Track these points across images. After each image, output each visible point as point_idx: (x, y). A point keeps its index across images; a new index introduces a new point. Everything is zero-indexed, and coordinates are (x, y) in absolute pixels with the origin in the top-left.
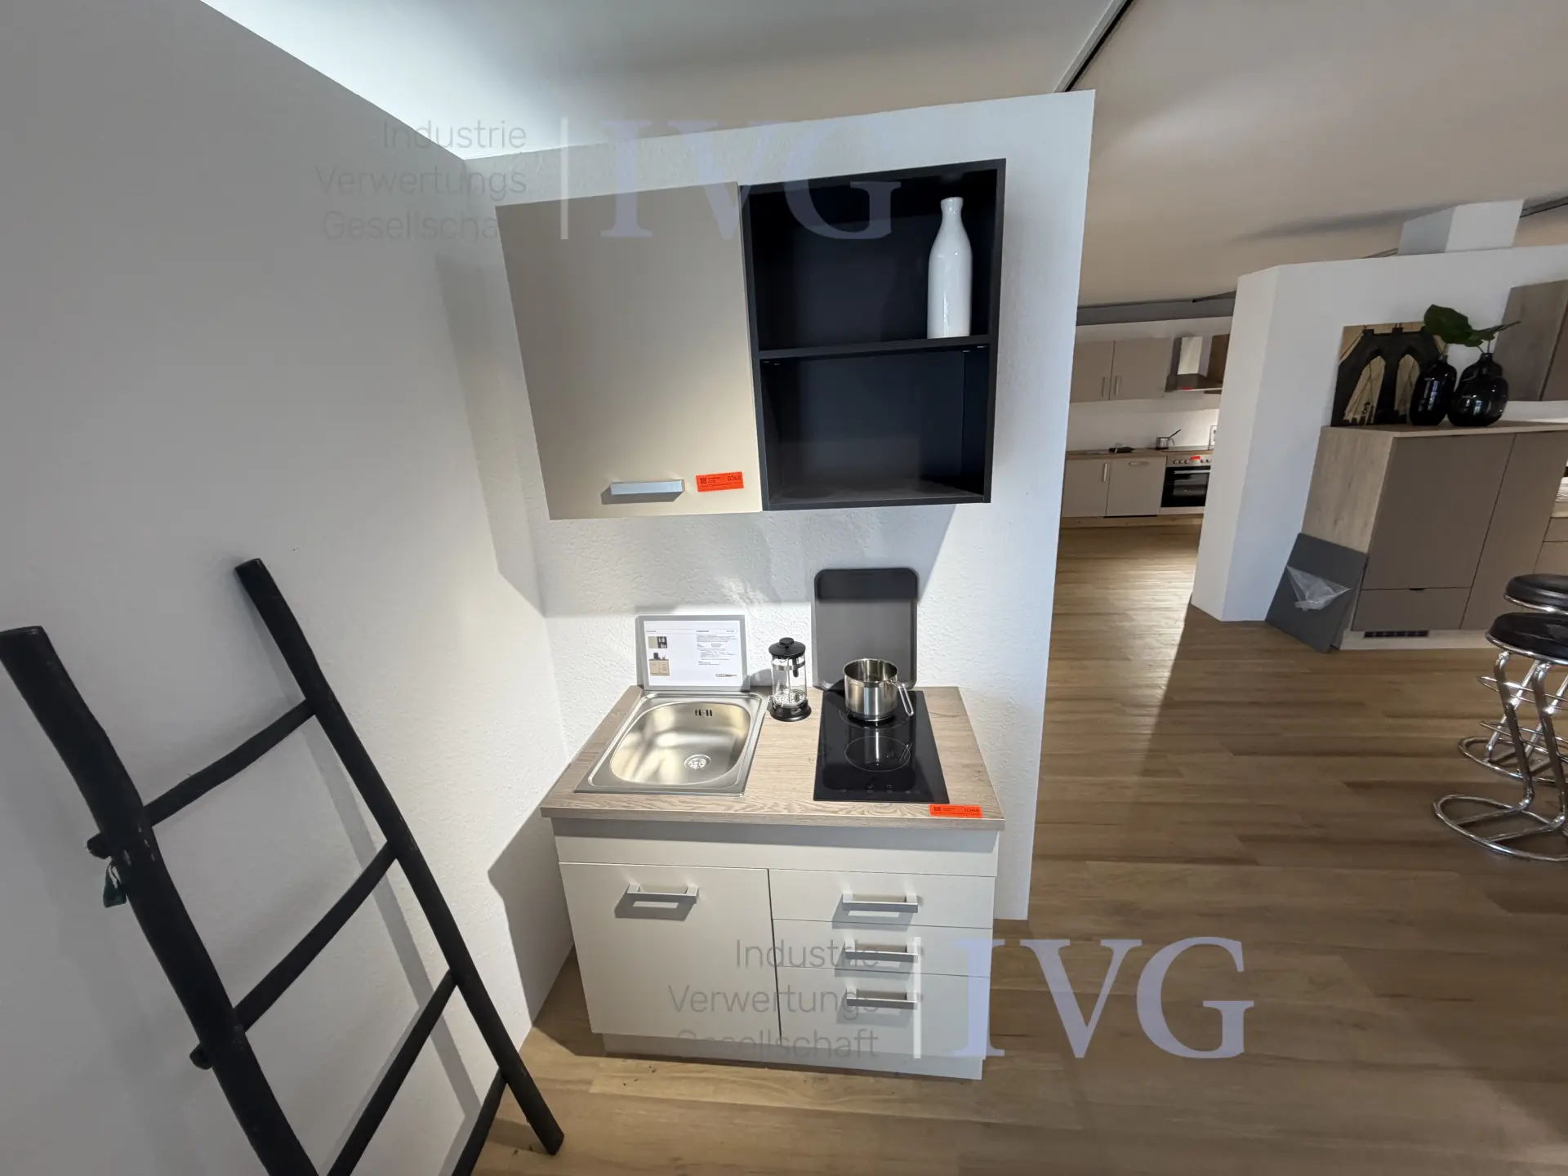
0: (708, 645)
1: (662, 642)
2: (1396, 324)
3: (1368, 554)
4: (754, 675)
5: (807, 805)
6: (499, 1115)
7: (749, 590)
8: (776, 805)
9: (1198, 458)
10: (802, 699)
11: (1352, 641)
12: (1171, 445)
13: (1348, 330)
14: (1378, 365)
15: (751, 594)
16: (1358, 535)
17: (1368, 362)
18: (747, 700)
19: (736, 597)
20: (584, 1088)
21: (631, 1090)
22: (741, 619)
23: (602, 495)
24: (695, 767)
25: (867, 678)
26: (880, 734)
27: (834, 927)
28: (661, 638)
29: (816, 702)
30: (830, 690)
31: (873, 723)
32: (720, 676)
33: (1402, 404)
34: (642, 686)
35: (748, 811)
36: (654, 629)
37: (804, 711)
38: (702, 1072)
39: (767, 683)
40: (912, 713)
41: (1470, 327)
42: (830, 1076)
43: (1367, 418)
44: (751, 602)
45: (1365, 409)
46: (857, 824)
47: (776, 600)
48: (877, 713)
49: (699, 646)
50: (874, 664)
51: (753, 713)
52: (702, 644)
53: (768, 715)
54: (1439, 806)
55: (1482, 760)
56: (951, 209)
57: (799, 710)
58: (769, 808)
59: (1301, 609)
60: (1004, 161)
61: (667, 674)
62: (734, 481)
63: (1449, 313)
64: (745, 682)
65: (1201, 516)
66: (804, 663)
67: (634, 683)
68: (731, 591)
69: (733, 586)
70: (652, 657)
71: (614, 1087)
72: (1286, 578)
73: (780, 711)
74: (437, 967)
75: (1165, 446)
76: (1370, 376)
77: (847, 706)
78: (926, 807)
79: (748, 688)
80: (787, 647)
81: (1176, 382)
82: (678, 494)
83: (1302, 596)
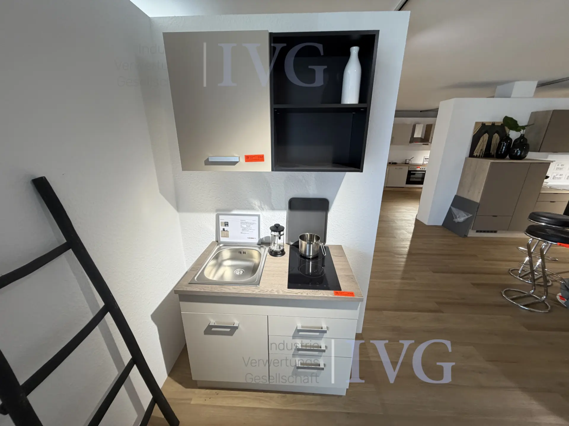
0: (245, 226)
1: (226, 224)
2: (493, 122)
3: (479, 203)
4: (263, 238)
5: (285, 290)
6: (153, 414)
7: (262, 205)
8: (272, 290)
9: (419, 167)
10: (282, 248)
11: (472, 234)
12: (410, 162)
13: (477, 123)
14: (486, 136)
15: (263, 206)
16: (476, 197)
17: (483, 135)
18: (260, 248)
19: (257, 207)
20: (188, 402)
21: (208, 402)
22: (259, 216)
23: (205, 161)
24: (238, 274)
25: (308, 241)
26: (312, 263)
27: (293, 338)
28: (226, 222)
29: (287, 249)
30: (292, 245)
31: (310, 258)
32: (249, 238)
33: (493, 151)
34: (217, 241)
35: (261, 293)
36: (223, 219)
37: (283, 253)
38: (238, 394)
39: (268, 241)
40: (325, 255)
41: (518, 125)
42: (287, 395)
43: (481, 155)
44: (263, 209)
45: (481, 152)
46: (305, 298)
47: (273, 209)
48: (311, 254)
49: (241, 226)
50: (311, 235)
51: (262, 253)
52: (243, 225)
53: (268, 254)
54: (504, 292)
55: (517, 276)
56: (354, 51)
57: (281, 253)
58: (269, 291)
59: (455, 222)
60: (379, 31)
61: (228, 237)
62: (260, 158)
63: (511, 119)
64: (259, 241)
65: (422, 188)
66: (283, 234)
67: (215, 240)
68: (255, 205)
69: (256, 203)
70: (222, 230)
71: (201, 401)
72: (450, 211)
73: (273, 253)
74: (127, 356)
75: (408, 163)
76: (483, 140)
77: (300, 251)
78: (332, 292)
79: (260, 243)
80: (277, 228)
81: (413, 140)
82: (237, 162)
83: (456, 217)
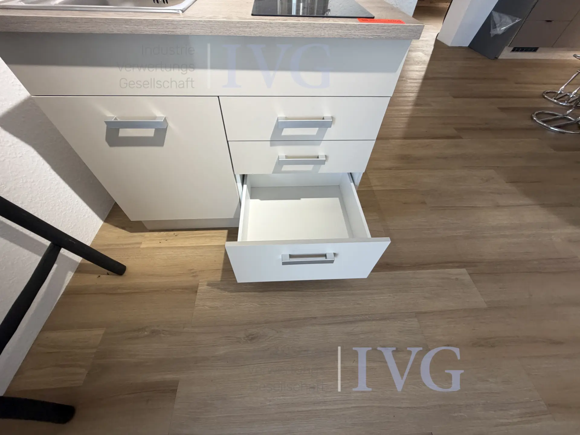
5: (247, 20)
21: (164, 244)
27: (272, 145)
54: (535, 114)
59: (491, 35)
71: (155, 244)
72: (489, 19)
83: (495, 27)
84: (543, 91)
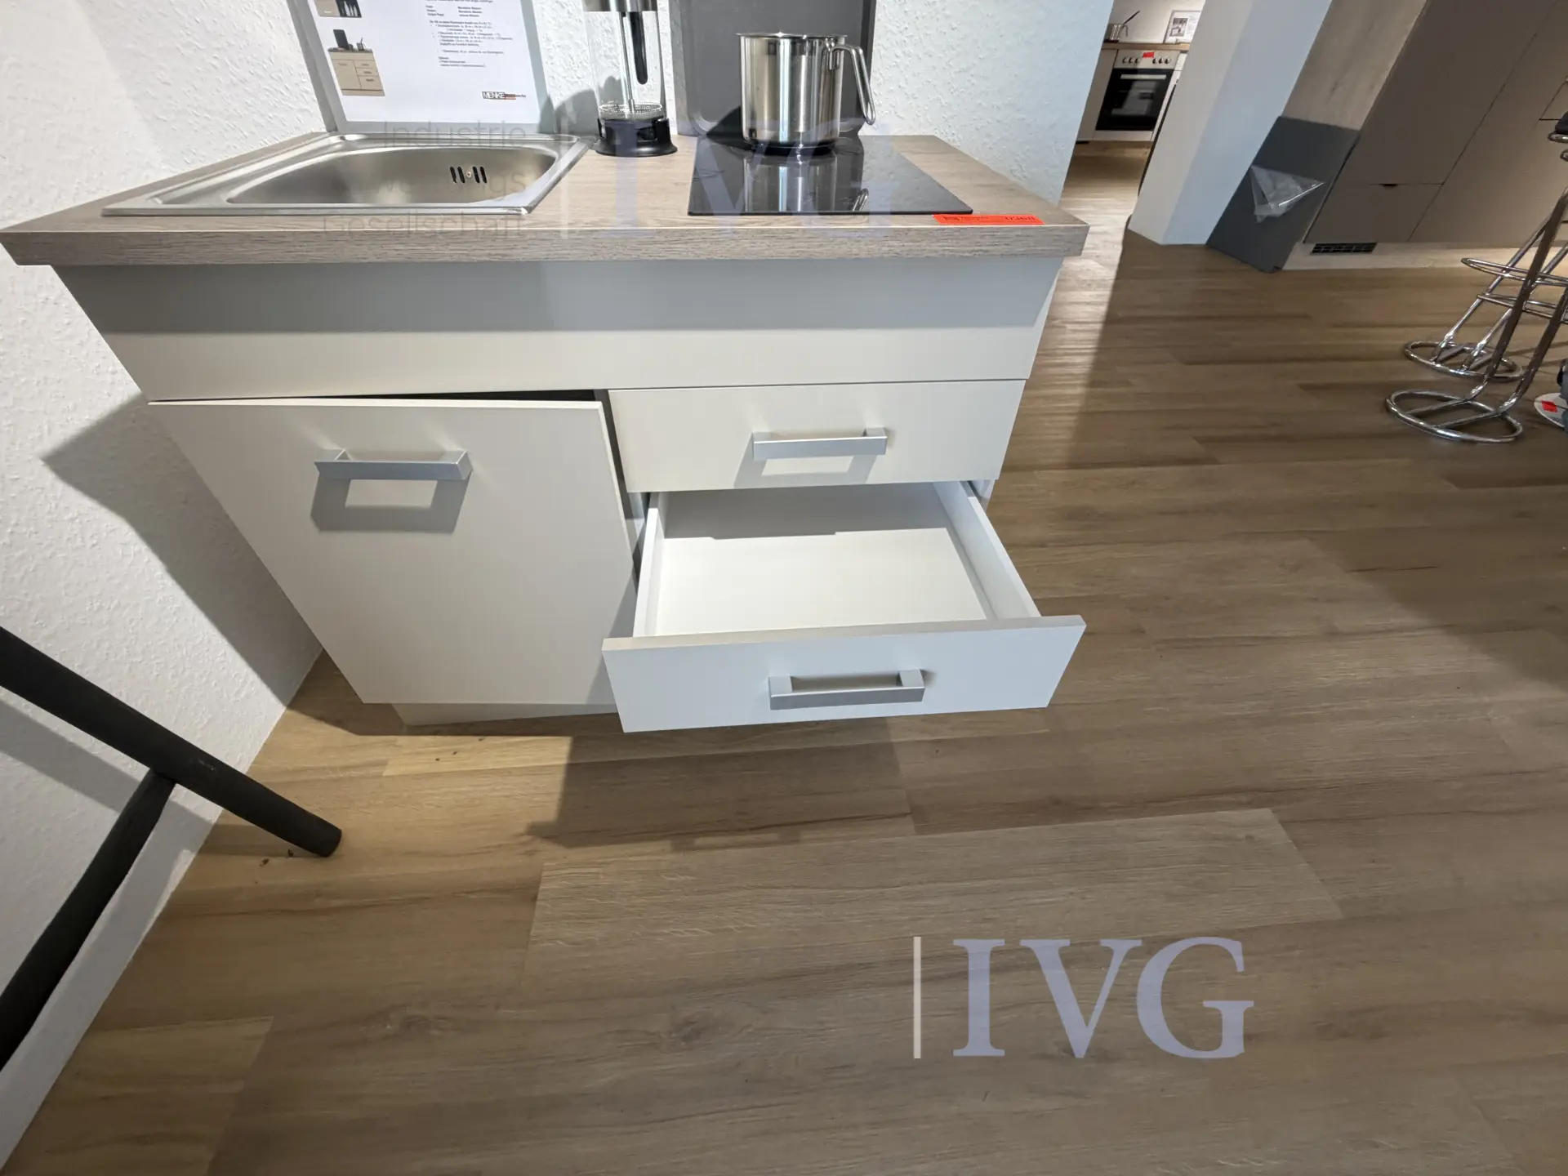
0: (451, 11)
3: (1362, 130)
5: (675, 223)
9: (1151, 55)
11: (1301, 259)
16: (1356, 108)
18: (551, 144)
20: (372, 771)
21: (446, 766)
29: (684, 137)
30: (712, 135)
35: (541, 227)
48: (802, 131)
54: (1393, 401)
57: (651, 137)
58: (587, 224)
59: (1255, 219)
61: (379, 92)
64: (544, 111)
70: (336, 45)
72: (1246, 183)
77: (746, 136)
78: (927, 217)
79: (553, 129)
83: (1264, 200)
84: (1404, 342)
